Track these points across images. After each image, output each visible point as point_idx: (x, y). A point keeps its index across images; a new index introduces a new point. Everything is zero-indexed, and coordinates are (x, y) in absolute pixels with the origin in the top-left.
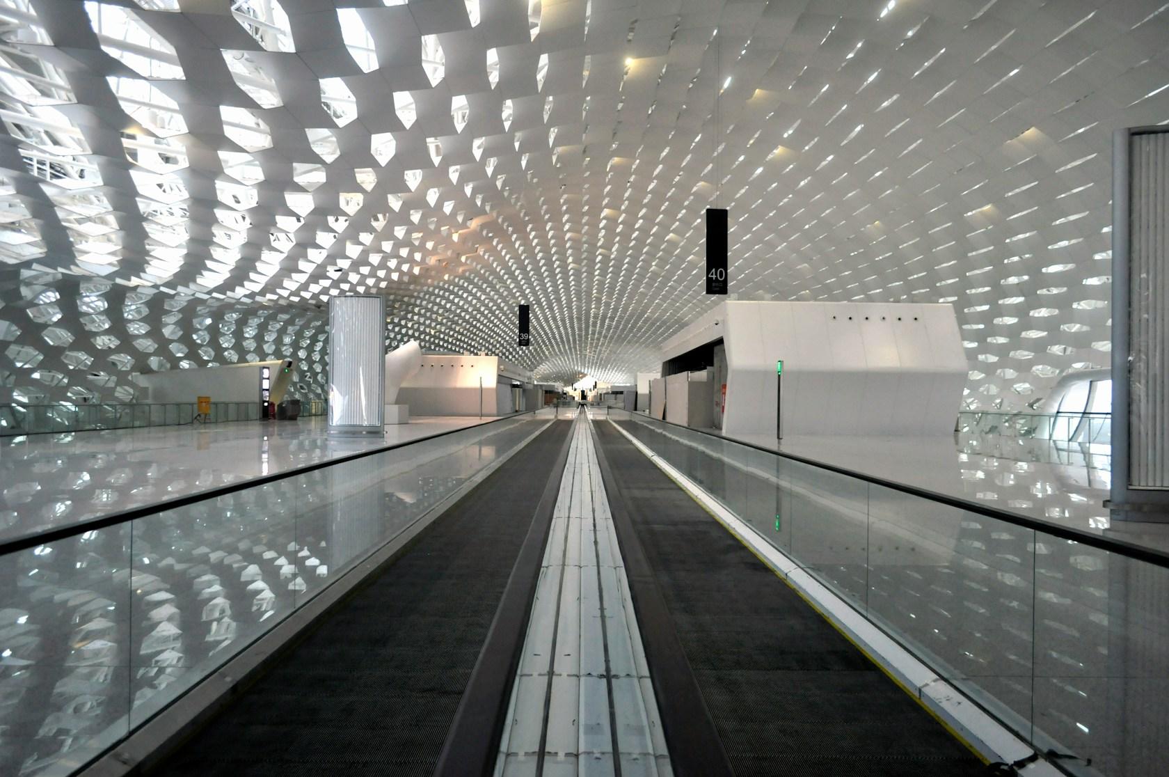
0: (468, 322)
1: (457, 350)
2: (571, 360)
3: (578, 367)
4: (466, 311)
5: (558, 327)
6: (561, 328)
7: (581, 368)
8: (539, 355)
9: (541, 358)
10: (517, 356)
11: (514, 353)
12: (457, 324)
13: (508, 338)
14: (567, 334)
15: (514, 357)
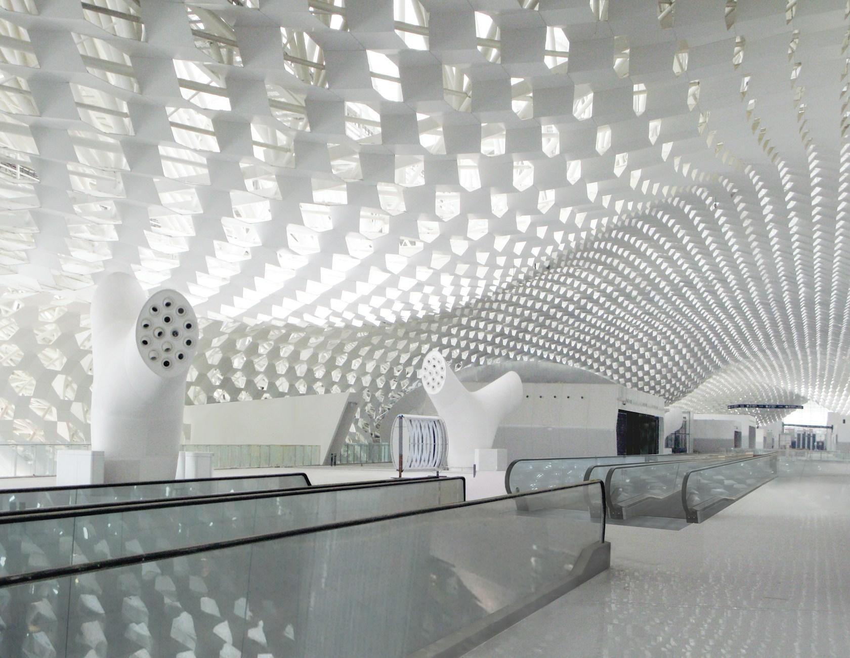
0: (571, 315)
1: (552, 357)
2: (769, 368)
3: (786, 383)
4: (571, 300)
5: (731, 318)
6: (738, 319)
7: (793, 384)
8: (701, 364)
9: (705, 369)
10: (658, 366)
11: (653, 361)
12: (554, 318)
13: (641, 335)
14: (749, 326)
15: (654, 367)
